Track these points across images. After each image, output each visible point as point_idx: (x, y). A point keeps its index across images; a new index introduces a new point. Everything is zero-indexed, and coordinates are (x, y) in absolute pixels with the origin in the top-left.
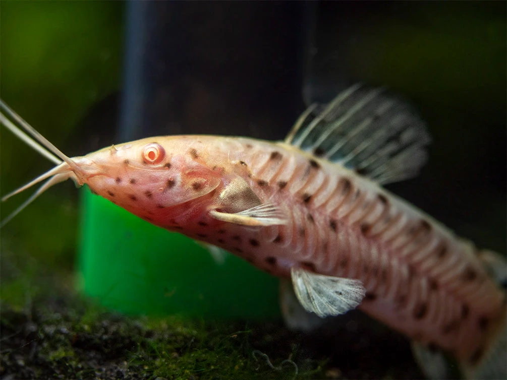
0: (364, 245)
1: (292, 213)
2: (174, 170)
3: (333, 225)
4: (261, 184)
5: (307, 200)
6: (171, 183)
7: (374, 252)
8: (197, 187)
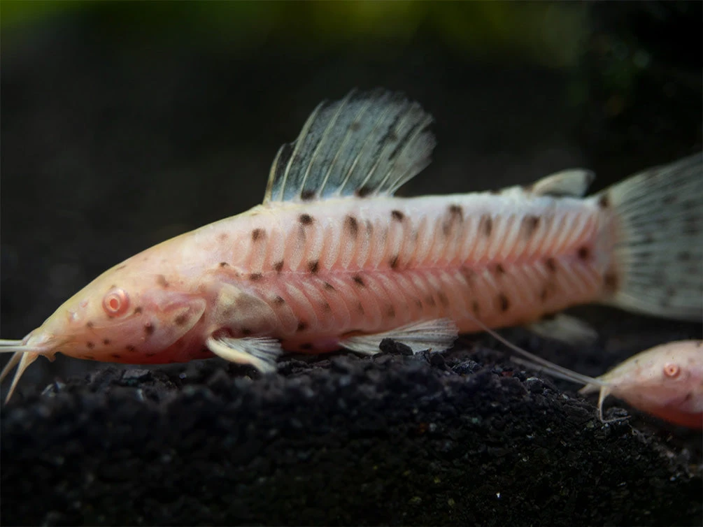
0: (403, 281)
1: (305, 293)
2: (147, 313)
3: (358, 280)
4: (255, 278)
5: (314, 268)
6: (150, 329)
7: (418, 282)
8: (181, 320)
